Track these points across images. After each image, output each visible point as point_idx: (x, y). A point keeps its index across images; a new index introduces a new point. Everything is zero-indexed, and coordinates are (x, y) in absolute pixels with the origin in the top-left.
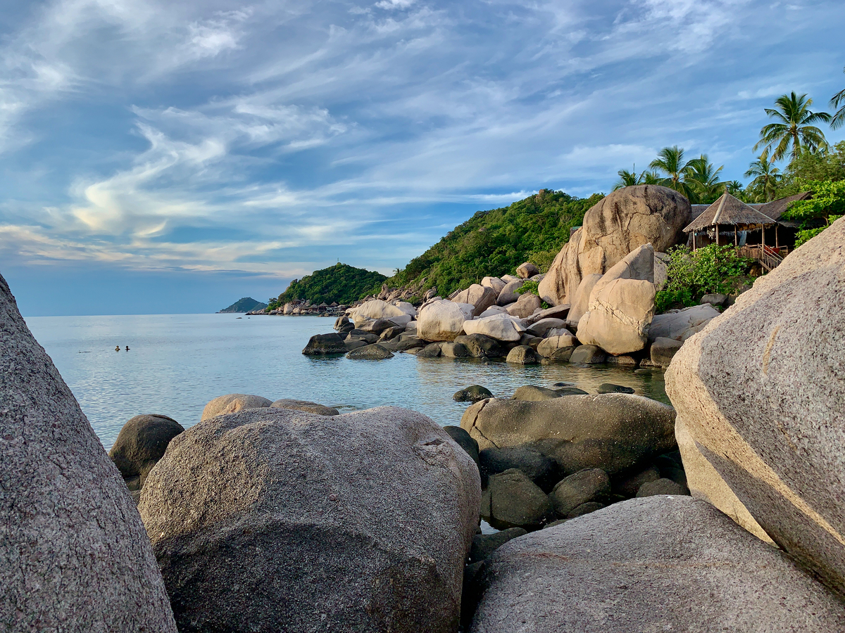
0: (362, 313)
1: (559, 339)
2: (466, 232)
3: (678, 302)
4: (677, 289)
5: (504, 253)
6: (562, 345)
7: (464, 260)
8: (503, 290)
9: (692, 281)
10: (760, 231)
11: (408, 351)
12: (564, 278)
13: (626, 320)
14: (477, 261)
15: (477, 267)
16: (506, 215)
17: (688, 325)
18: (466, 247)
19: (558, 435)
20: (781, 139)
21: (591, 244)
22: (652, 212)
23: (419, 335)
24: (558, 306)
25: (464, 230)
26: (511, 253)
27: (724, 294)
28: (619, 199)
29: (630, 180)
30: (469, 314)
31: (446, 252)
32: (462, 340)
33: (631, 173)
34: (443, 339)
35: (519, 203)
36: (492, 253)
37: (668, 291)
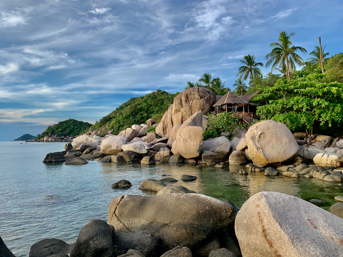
0: (76, 141)
1: (164, 152)
2: (127, 106)
3: (212, 135)
4: (211, 130)
5: (142, 114)
6: (165, 155)
7: (126, 118)
8: (141, 131)
9: (217, 127)
10: (243, 106)
11: (95, 160)
12: (166, 125)
13: (192, 144)
14: (131, 118)
15: (131, 121)
16: (143, 99)
17: (217, 146)
18: (126, 112)
19: (162, 220)
20: (246, 72)
21: (177, 111)
22: (201, 98)
23: (101, 152)
24: (164, 137)
25: (126, 105)
26: (145, 115)
27: (230, 132)
28: (188, 92)
29: (191, 86)
30: (125, 141)
31: (118, 114)
32: (121, 154)
33: (192, 83)
34: (113, 153)
35: (149, 95)
36: (137, 114)
37: (208, 131)
